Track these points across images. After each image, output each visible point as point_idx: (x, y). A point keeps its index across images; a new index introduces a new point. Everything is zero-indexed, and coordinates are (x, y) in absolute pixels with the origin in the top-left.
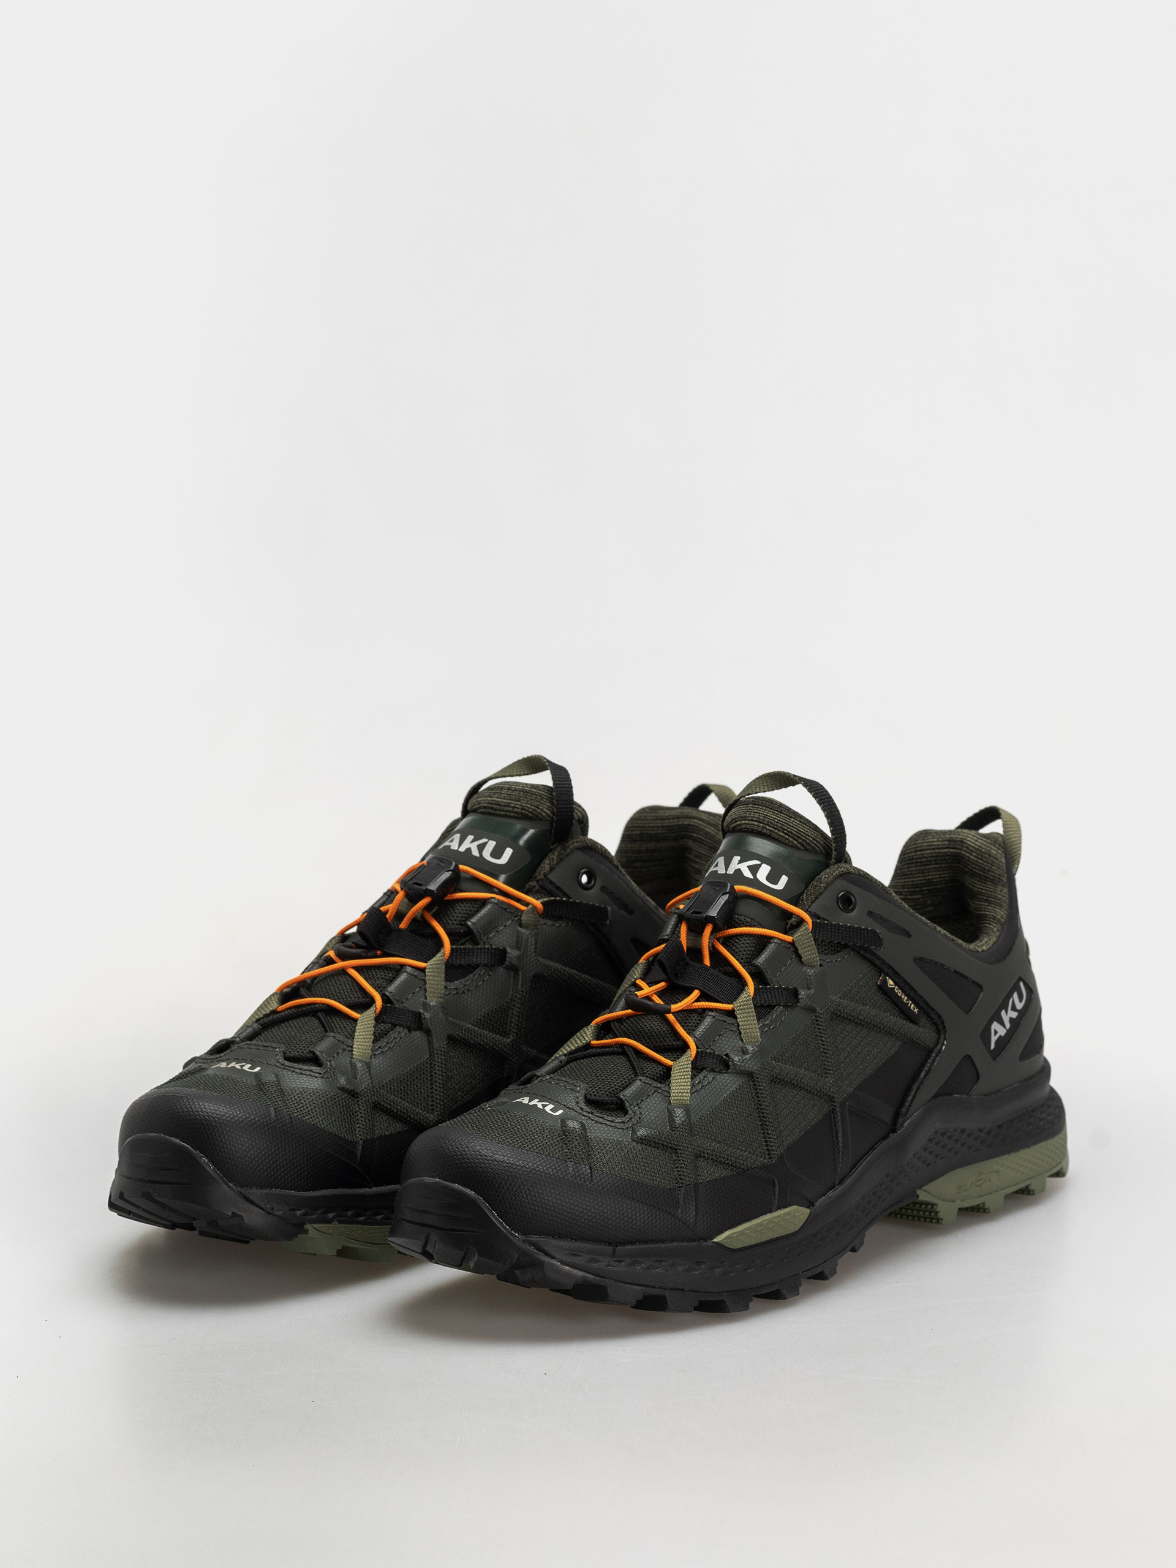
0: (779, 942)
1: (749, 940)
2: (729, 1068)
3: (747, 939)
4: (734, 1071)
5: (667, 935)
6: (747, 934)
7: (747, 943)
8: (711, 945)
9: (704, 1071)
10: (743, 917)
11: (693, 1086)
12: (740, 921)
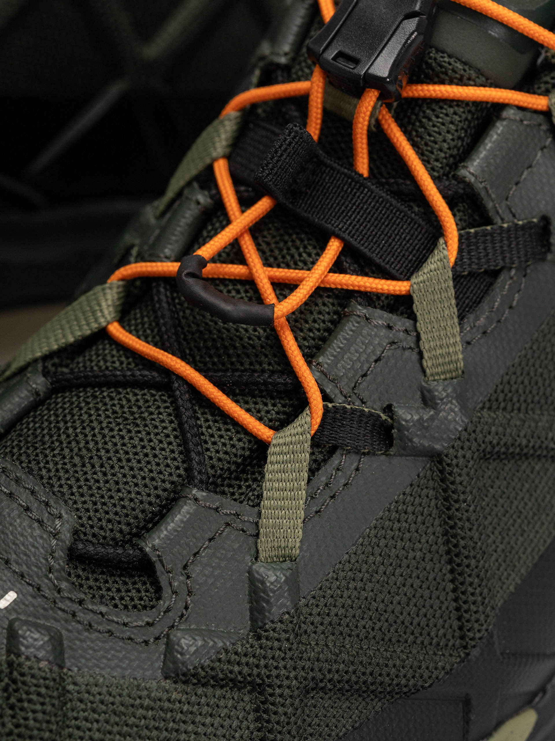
0: (519, 115)
1: (455, 113)
2: (391, 445)
3: (451, 110)
4: (402, 452)
5: (286, 54)
6: (452, 100)
7: (452, 123)
8: (373, 122)
9: (338, 453)
10: (446, 59)
11: (311, 497)
12: (441, 66)
